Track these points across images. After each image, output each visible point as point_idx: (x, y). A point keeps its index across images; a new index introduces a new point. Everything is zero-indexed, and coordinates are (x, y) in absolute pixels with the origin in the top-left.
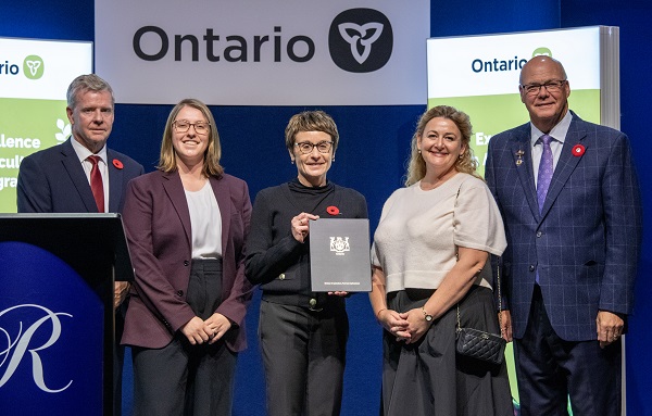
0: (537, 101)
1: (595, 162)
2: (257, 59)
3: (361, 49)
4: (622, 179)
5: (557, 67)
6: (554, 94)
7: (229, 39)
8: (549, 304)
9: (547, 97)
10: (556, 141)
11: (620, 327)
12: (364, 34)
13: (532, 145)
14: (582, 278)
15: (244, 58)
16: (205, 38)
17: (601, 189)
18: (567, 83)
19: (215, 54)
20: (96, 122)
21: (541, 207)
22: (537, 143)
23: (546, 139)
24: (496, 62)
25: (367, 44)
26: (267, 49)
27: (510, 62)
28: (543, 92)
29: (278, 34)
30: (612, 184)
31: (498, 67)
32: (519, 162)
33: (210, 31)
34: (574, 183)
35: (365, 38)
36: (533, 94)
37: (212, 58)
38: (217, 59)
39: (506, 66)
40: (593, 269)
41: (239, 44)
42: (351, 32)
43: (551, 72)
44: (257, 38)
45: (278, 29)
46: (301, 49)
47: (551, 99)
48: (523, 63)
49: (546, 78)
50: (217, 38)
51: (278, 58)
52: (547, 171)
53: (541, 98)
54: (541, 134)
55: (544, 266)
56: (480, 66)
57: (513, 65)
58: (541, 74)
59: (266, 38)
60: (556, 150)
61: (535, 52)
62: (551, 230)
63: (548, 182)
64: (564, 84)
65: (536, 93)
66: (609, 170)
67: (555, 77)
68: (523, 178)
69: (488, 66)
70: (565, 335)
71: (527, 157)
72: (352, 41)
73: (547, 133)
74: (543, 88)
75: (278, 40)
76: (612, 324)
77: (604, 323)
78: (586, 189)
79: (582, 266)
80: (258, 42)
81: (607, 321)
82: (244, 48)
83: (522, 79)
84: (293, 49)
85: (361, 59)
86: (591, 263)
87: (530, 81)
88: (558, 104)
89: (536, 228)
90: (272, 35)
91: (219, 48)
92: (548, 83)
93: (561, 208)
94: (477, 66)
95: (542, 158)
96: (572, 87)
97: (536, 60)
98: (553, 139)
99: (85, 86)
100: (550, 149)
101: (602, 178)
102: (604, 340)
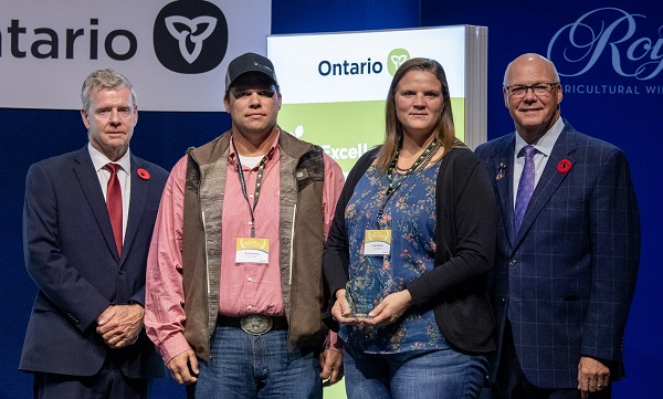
0: (522, 106)
1: (583, 180)
2: (70, 55)
3: (191, 46)
5: (547, 68)
6: (543, 98)
7: (37, 31)
8: (520, 344)
9: (534, 101)
10: (541, 153)
11: (604, 375)
12: (195, 29)
13: (515, 156)
15: (54, 54)
16: (9, 30)
17: (587, 213)
19: (21, 49)
21: (518, 229)
22: (520, 155)
23: (528, 151)
24: (346, 64)
25: (198, 41)
26: (82, 44)
27: (363, 65)
28: (529, 95)
29: (94, 27)
30: (600, 209)
31: (348, 70)
32: (500, 176)
33: (15, 23)
34: (555, 205)
35: (196, 34)
36: (518, 97)
37: (17, 53)
38: (23, 55)
41: (48, 37)
42: (180, 27)
43: (539, 73)
44: (70, 32)
45: (94, 22)
46: (121, 45)
47: (539, 104)
49: (534, 79)
50: (23, 30)
51: (94, 55)
52: (526, 188)
53: (526, 102)
54: (525, 144)
55: (516, 299)
56: (328, 68)
57: (366, 67)
58: (529, 75)
59: (81, 32)
60: (540, 164)
62: (526, 258)
63: (527, 200)
64: (555, 87)
65: (521, 96)
66: (597, 191)
67: (543, 79)
69: (337, 68)
70: (537, 381)
71: (509, 171)
72: (181, 37)
73: (531, 143)
74: (530, 90)
75: (94, 34)
76: (594, 372)
77: (586, 370)
78: (567, 213)
79: (560, 301)
80: (72, 36)
81: (590, 367)
82: (54, 43)
84: (112, 44)
85: (190, 58)
86: (571, 298)
87: (515, 82)
88: (546, 111)
89: (510, 255)
90: (88, 28)
91: (25, 43)
92: (535, 86)
93: (539, 233)
94: (325, 68)
98: (536, 151)
99: (99, 83)
100: (532, 162)
101: (589, 200)
102: (586, 389)
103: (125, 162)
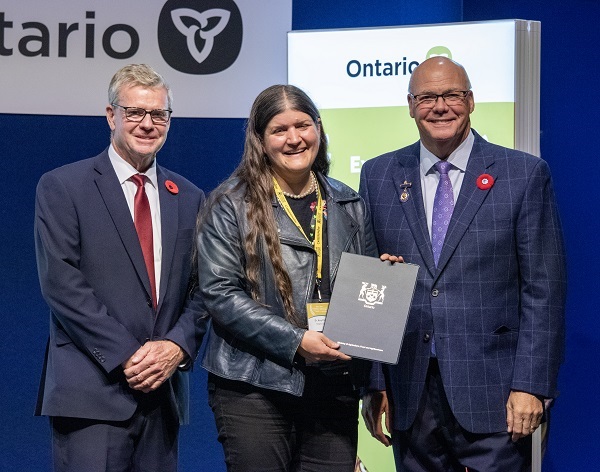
0: (431, 116)
3: (200, 43)
4: (543, 221)
5: (459, 73)
6: (456, 108)
9: (445, 112)
10: (457, 169)
11: (539, 415)
12: (204, 24)
13: (422, 174)
14: (490, 350)
17: (515, 233)
18: (471, 94)
20: (143, 128)
22: (431, 171)
25: (209, 36)
28: (440, 105)
32: (404, 196)
34: (480, 225)
35: (206, 29)
36: (427, 106)
39: (391, 69)
40: (503, 338)
41: (39, 32)
43: (451, 80)
47: (451, 115)
48: (414, 66)
49: (445, 87)
53: (436, 112)
54: (437, 160)
55: (443, 335)
58: (438, 82)
60: (456, 180)
61: (430, 52)
64: (468, 95)
65: (430, 105)
66: (525, 208)
67: (456, 86)
68: (411, 217)
70: (471, 426)
72: (189, 33)
73: (444, 158)
74: (440, 99)
76: (529, 411)
77: (519, 409)
78: (495, 234)
79: (492, 334)
81: (523, 406)
83: (412, 87)
86: (502, 330)
87: (423, 89)
89: (430, 285)
92: (447, 94)
93: (463, 258)
95: (438, 193)
96: (477, 98)
97: (431, 63)
98: (452, 167)
99: (133, 78)
100: (448, 179)
101: (516, 218)
102: (519, 431)
103: (151, 174)
